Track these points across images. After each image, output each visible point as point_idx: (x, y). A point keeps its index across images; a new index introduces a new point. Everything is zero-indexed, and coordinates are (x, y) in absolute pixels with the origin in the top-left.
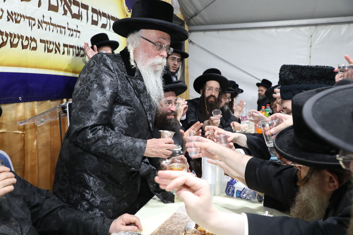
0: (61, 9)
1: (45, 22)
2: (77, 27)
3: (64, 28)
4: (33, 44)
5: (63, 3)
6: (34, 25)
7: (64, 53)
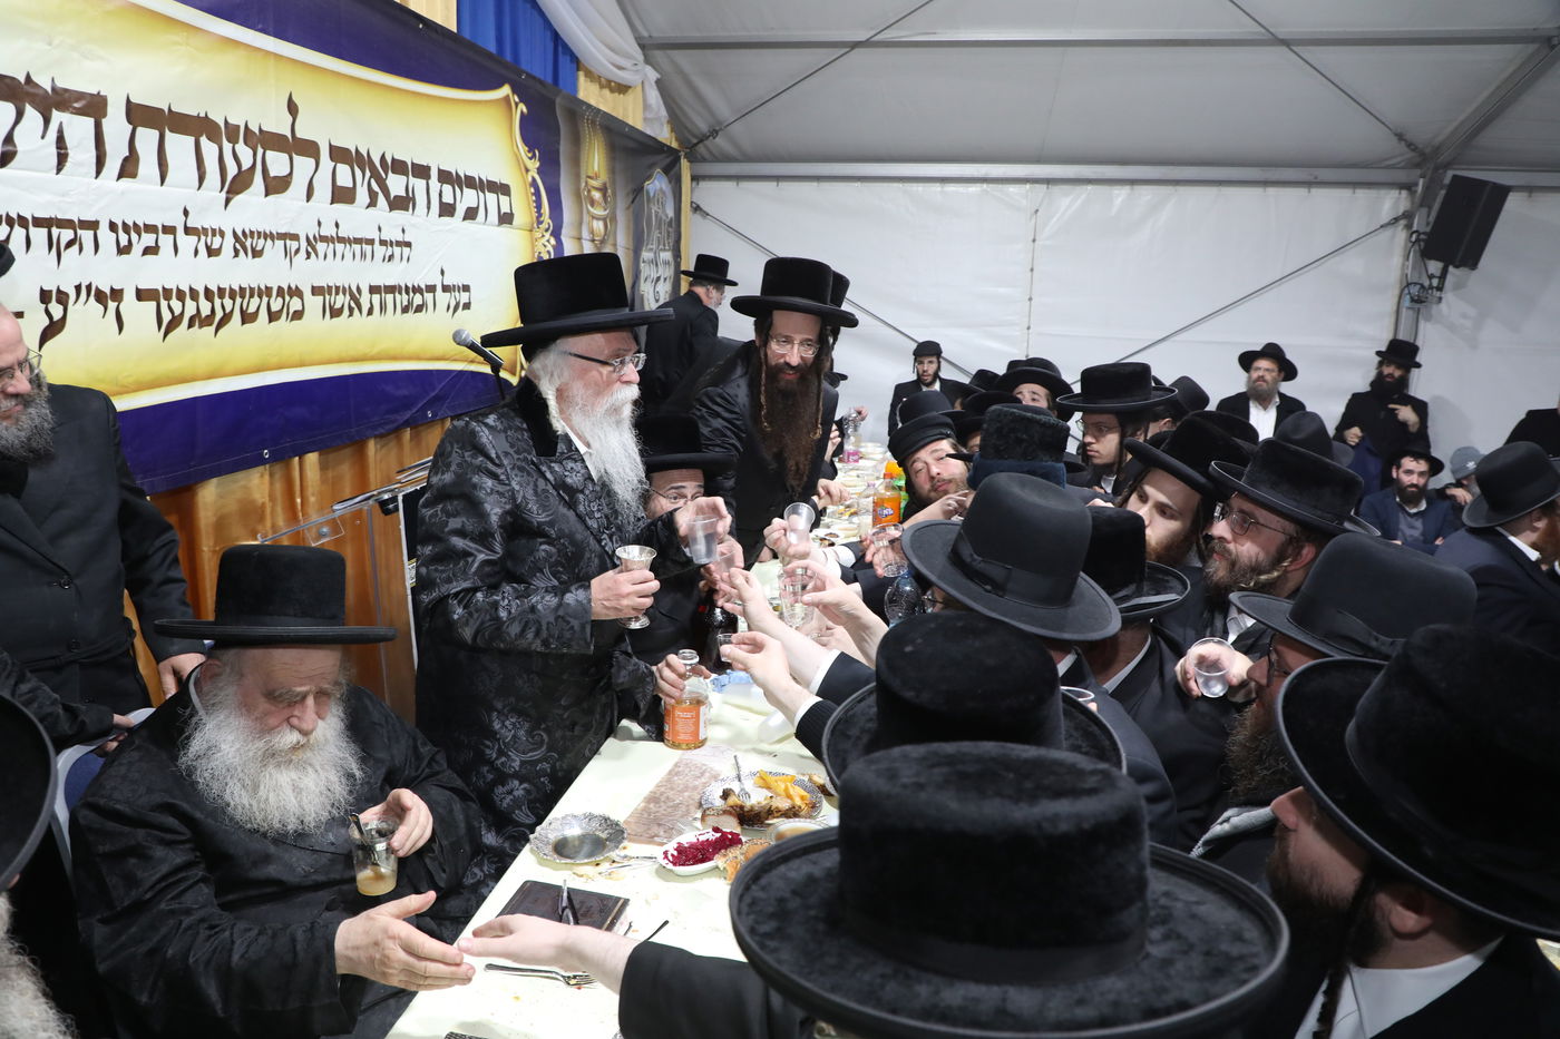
0: (362, 195)
1: (324, 239)
2: (403, 231)
3: (371, 242)
4: (295, 304)
5: (368, 174)
6: (297, 251)
7: (370, 312)
